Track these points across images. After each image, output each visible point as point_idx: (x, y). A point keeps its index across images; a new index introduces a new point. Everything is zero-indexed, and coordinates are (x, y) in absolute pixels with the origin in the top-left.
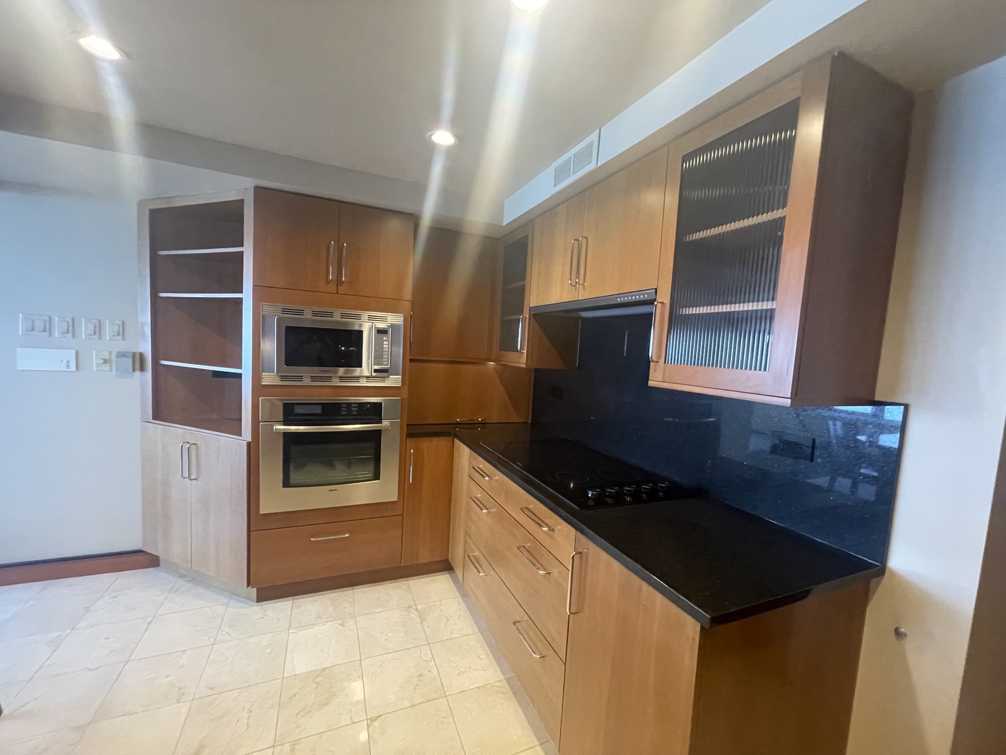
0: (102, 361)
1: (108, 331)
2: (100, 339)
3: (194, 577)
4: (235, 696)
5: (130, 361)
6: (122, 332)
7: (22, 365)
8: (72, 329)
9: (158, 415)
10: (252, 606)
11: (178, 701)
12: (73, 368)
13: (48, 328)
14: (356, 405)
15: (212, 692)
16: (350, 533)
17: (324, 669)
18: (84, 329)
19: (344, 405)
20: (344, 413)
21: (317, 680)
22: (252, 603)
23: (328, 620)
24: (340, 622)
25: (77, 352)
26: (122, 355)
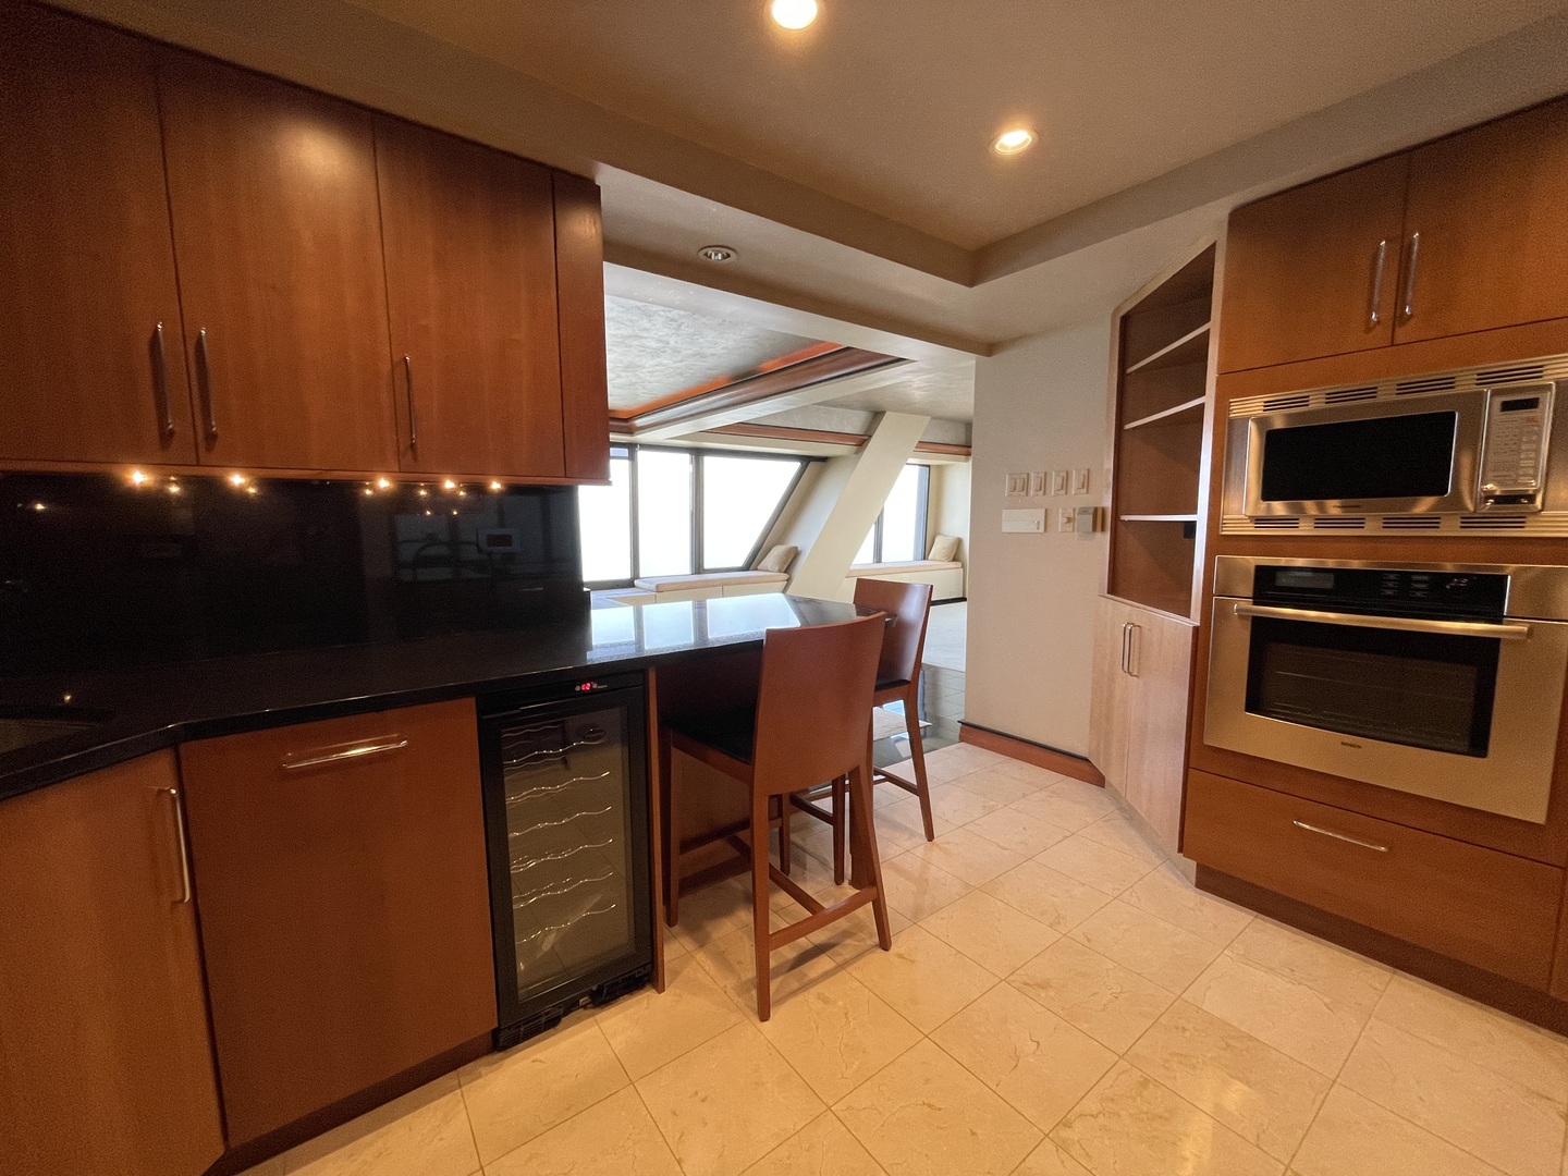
0: (1066, 520)
1: (1074, 483)
2: (1066, 493)
3: (1130, 815)
4: (1111, 967)
5: (1091, 517)
6: (1086, 484)
7: (1007, 527)
8: (1043, 487)
9: (1114, 588)
10: (1187, 887)
11: (1051, 926)
12: (1042, 529)
13: (1026, 487)
14: (1426, 578)
15: (1087, 943)
16: (1390, 849)
17: (1251, 1038)
18: (1054, 482)
19: (1392, 577)
20: (1389, 592)
21: (1230, 1042)
22: (1190, 885)
23: (1305, 982)
24: (1327, 1000)
25: (1046, 510)
26: (1084, 511)
